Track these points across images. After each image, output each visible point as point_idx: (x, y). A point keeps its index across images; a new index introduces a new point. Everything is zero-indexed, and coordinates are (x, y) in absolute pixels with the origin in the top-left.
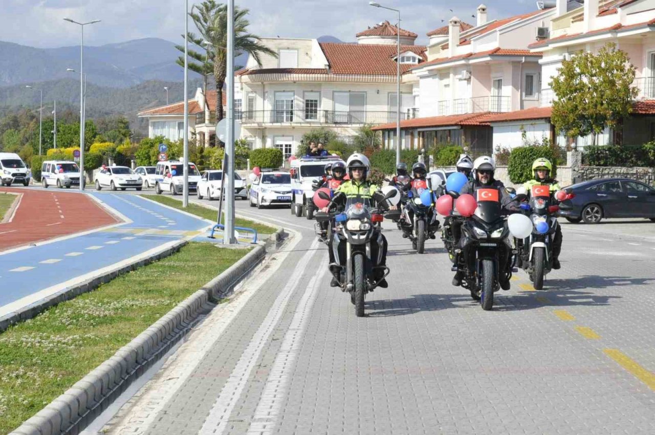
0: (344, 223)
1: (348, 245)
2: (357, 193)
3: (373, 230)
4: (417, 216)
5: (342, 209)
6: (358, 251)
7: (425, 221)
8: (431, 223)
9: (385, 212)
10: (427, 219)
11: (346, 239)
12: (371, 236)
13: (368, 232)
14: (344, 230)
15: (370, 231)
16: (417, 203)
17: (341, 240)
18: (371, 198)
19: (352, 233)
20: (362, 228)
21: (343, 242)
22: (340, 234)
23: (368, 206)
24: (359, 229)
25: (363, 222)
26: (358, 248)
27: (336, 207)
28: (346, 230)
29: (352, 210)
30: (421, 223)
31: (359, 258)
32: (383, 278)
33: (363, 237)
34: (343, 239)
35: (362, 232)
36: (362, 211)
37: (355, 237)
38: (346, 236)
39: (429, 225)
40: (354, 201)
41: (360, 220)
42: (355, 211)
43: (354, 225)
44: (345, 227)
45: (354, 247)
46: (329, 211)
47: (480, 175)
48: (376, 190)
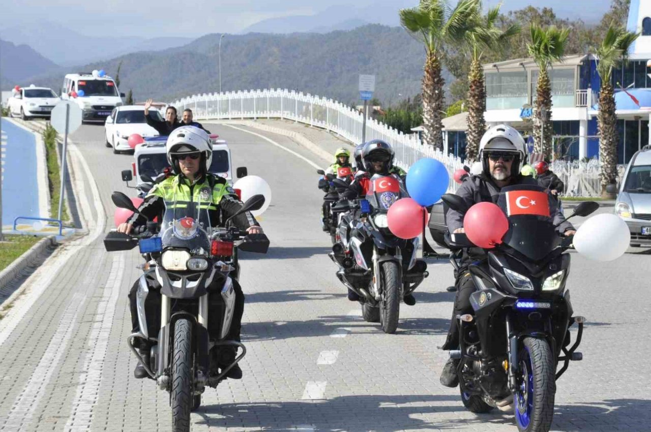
0: (158, 255)
1: (163, 300)
2: (188, 200)
3: (214, 271)
4: (381, 253)
6: (182, 312)
7: (396, 262)
8: (410, 268)
9: (241, 237)
10: (400, 258)
11: (160, 287)
12: (209, 282)
13: (202, 274)
14: (157, 269)
15: (207, 272)
16: (380, 225)
17: (150, 288)
18: (214, 208)
19: (173, 275)
20: (193, 267)
21: (155, 292)
22: (150, 277)
23: (206, 225)
24: (185, 268)
25: (193, 256)
26: (183, 306)
27: (145, 224)
28: (162, 268)
29: (168, 229)
30: (389, 268)
31: (182, 326)
32: (234, 364)
33: (193, 284)
34: (154, 286)
35: (190, 274)
36: (192, 233)
37: (178, 284)
38: (160, 280)
39: (406, 271)
40: (179, 214)
41: (188, 250)
42: (180, 233)
43: (176, 260)
44: (160, 264)
45: (175, 304)
46: (132, 231)
47: (492, 163)
48: (226, 193)
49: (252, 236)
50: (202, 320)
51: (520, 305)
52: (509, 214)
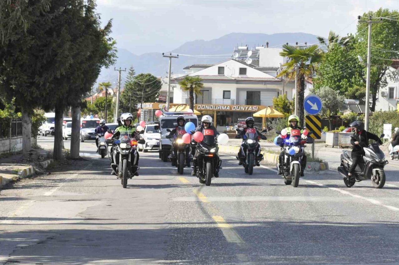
0: (119, 145)
1: (120, 155)
2: (125, 131)
3: (132, 148)
5: (118, 138)
6: (125, 158)
12: (131, 151)
13: (129, 149)
14: (119, 148)
18: (132, 134)
19: (123, 149)
20: (127, 147)
21: (118, 153)
22: (117, 150)
23: (130, 138)
25: (127, 145)
26: (125, 156)
27: (115, 137)
29: (122, 138)
31: (125, 161)
32: (136, 172)
33: (127, 151)
35: (127, 149)
36: (127, 139)
37: (124, 151)
38: (120, 151)
40: (124, 135)
41: (126, 143)
42: (124, 139)
43: (123, 146)
44: (119, 146)
45: (123, 156)
46: (112, 139)
47: (204, 124)
48: (135, 130)
49: (141, 140)
50: (130, 160)
51: (206, 155)
52: (204, 135)
